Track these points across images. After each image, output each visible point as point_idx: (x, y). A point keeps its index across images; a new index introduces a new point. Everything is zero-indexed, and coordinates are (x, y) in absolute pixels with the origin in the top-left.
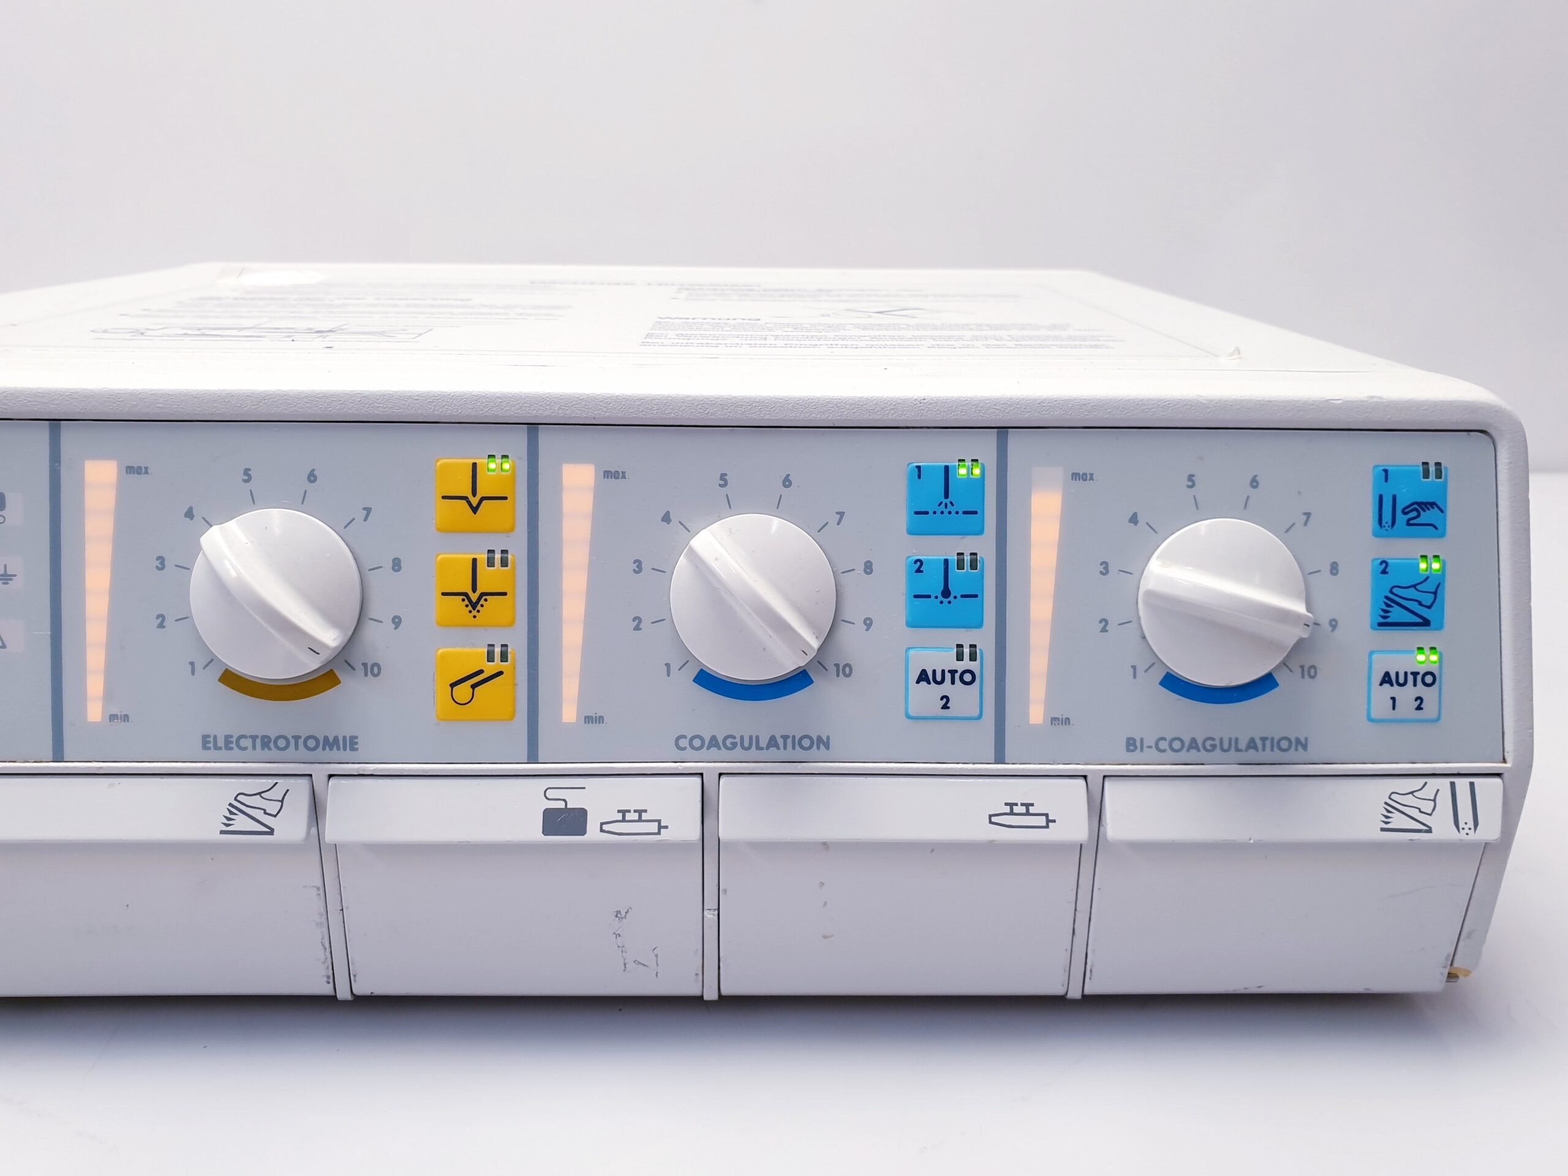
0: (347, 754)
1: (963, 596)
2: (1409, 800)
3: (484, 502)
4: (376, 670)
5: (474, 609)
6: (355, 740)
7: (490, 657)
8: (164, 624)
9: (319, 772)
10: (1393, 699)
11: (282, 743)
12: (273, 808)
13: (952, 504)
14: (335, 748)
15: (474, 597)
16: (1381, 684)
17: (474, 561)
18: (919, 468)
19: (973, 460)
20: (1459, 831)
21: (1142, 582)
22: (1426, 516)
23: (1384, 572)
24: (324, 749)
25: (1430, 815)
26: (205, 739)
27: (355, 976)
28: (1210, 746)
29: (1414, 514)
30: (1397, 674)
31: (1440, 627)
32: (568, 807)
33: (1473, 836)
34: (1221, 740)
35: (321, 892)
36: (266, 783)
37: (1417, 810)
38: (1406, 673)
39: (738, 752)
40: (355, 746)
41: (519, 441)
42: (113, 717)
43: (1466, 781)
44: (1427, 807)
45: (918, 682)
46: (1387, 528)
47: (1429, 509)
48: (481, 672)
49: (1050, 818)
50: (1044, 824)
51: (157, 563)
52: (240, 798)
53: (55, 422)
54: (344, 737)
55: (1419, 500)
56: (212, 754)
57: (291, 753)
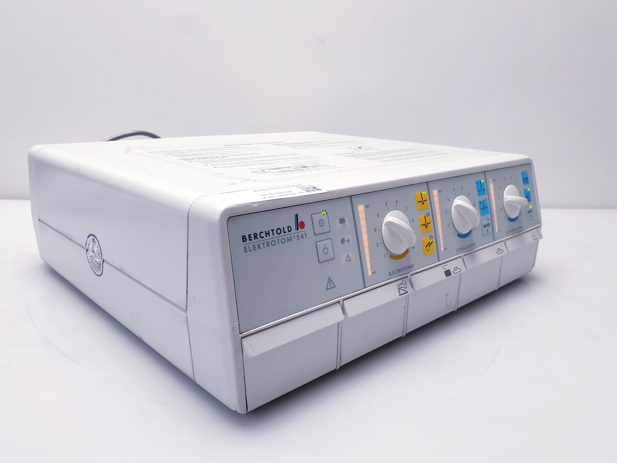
0: (412, 269)
1: (486, 208)
3: (424, 202)
4: (414, 247)
5: (426, 228)
6: (413, 265)
7: (430, 239)
8: (378, 245)
9: (409, 275)
10: (529, 216)
11: (402, 270)
12: (405, 286)
13: (482, 188)
14: (410, 268)
15: (426, 225)
16: (528, 213)
17: (425, 216)
18: (477, 182)
19: (483, 179)
20: (539, 238)
21: (504, 200)
23: (525, 191)
24: (408, 269)
26: (389, 273)
27: (407, 329)
28: (514, 230)
29: (526, 180)
30: (529, 211)
31: (532, 201)
32: (447, 270)
36: (402, 281)
37: (535, 235)
39: (465, 250)
40: (413, 267)
41: (426, 187)
42: (373, 273)
45: (484, 227)
46: (524, 184)
48: (430, 242)
49: (503, 250)
50: (502, 252)
51: (374, 230)
52: (399, 286)
53: (351, 197)
54: (411, 265)
55: (526, 177)
56: (391, 277)
57: (404, 272)
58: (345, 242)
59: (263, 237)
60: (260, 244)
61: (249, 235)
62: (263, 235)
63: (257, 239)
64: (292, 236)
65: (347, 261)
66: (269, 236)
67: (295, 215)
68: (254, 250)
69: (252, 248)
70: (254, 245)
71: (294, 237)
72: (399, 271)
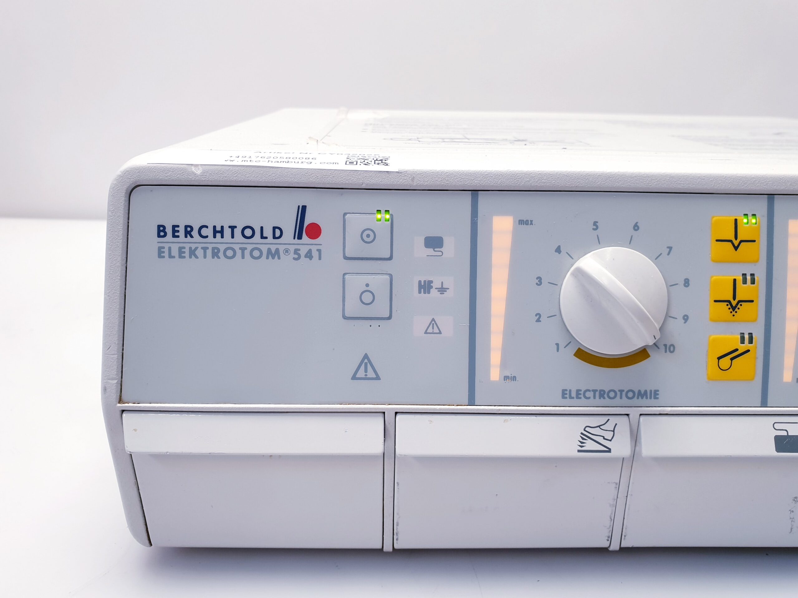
0: (653, 402)
3: (742, 243)
4: (672, 349)
5: (734, 311)
6: (657, 393)
7: (743, 341)
8: (540, 320)
9: (634, 412)
11: (612, 394)
12: (609, 435)
14: (645, 397)
15: (734, 303)
17: (735, 280)
24: (638, 398)
26: (564, 392)
27: (625, 536)
32: (789, 434)
35: (618, 486)
36: (603, 419)
40: (657, 396)
41: (761, 206)
42: (506, 378)
48: (737, 350)
51: (537, 281)
52: (587, 429)
53: (475, 192)
54: (651, 391)
56: (568, 401)
57: (617, 401)
58: (431, 290)
59: (207, 237)
60: (196, 248)
61: (174, 227)
62: (208, 232)
63: (192, 237)
64: (282, 248)
65: (428, 331)
66: (222, 237)
67: (299, 206)
68: (181, 257)
69: (175, 252)
70: (180, 249)
71: (287, 251)
72: (602, 394)
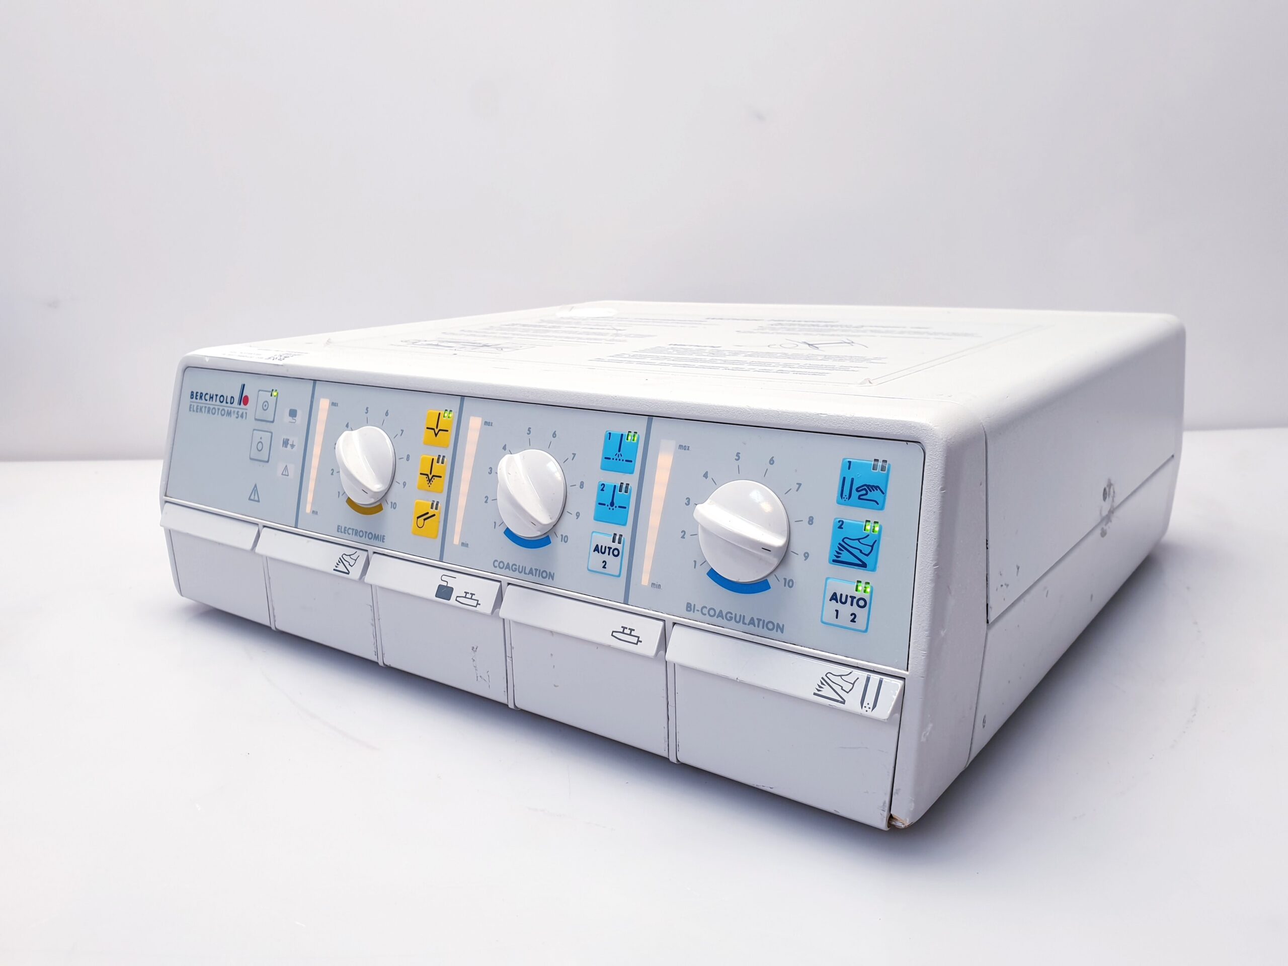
0: (379, 543)
1: (619, 507)
2: (838, 680)
3: (440, 432)
4: (395, 505)
5: (430, 483)
6: (384, 537)
7: (432, 508)
8: (332, 474)
9: (371, 549)
10: (837, 611)
11: (361, 534)
12: (352, 563)
13: (621, 456)
14: (377, 539)
15: (430, 477)
16: (830, 600)
17: (433, 459)
18: (610, 433)
19: (635, 432)
20: (862, 708)
22: (871, 495)
23: (840, 527)
24: (374, 539)
25: (848, 693)
26: (338, 527)
27: (384, 654)
28: (728, 617)
29: (864, 492)
30: (841, 595)
31: (874, 570)
33: (870, 713)
34: (736, 615)
35: (372, 609)
36: (353, 551)
37: (840, 688)
38: (847, 596)
39: (516, 574)
40: (384, 540)
41: (456, 404)
42: (313, 512)
43: (878, 677)
44: (847, 687)
45: (594, 551)
46: (845, 499)
47: (874, 490)
48: (427, 513)
49: (640, 639)
50: (636, 642)
52: (344, 556)
53: (315, 381)
54: (381, 536)
55: (867, 484)
57: (363, 539)
58: (288, 445)
59: (207, 400)
60: (203, 407)
61: (197, 393)
62: (208, 397)
63: (202, 399)
64: (233, 410)
65: (283, 473)
66: (212, 401)
67: (242, 384)
68: (197, 412)
69: (195, 409)
70: (197, 406)
71: (234, 413)
72: (356, 533)
